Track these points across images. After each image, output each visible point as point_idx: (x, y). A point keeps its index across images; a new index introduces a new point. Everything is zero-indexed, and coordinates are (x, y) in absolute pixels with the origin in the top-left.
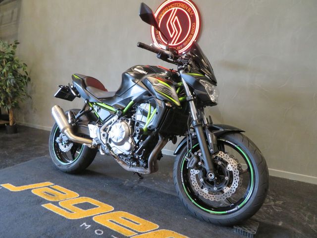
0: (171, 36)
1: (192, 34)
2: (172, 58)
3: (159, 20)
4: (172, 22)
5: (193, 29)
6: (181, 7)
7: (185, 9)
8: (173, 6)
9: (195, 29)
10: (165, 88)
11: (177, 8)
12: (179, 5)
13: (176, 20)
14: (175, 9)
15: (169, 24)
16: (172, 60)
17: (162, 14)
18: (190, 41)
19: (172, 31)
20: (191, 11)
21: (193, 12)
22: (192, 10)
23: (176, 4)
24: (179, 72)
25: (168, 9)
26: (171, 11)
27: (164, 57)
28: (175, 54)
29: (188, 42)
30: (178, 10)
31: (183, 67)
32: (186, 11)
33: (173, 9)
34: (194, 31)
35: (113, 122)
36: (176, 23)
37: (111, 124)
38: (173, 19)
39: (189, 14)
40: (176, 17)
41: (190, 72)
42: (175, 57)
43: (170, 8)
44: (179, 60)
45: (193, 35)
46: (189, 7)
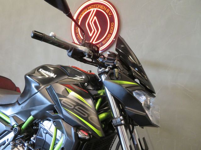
0: (91, 35)
1: (110, 33)
2: (89, 57)
3: (79, 20)
4: (91, 22)
5: (112, 28)
6: (99, 8)
7: (104, 10)
8: (92, 7)
9: (114, 28)
10: (78, 104)
11: (95, 9)
12: (97, 6)
13: (95, 20)
14: (94, 10)
15: (89, 24)
16: (90, 60)
17: (82, 15)
18: (108, 40)
19: (91, 30)
20: (109, 12)
21: (112, 13)
22: (110, 10)
23: (95, 5)
24: (100, 77)
25: (88, 10)
26: (90, 12)
27: (77, 55)
28: (94, 51)
29: (107, 41)
30: (97, 11)
31: (107, 70)
32: (105, 11)
33: (92, 10)
34: (113, 31)
35: (7, 143)
36: (95, 23)
37: (4, 144)
38: (92, 19)
39: (108, 15)
40: (95, 18)
41: (117, 79)
42: (94, 56)
43: (89, 9)
44: (100, 60)
45: (112, 34)
46: (108, 8)
